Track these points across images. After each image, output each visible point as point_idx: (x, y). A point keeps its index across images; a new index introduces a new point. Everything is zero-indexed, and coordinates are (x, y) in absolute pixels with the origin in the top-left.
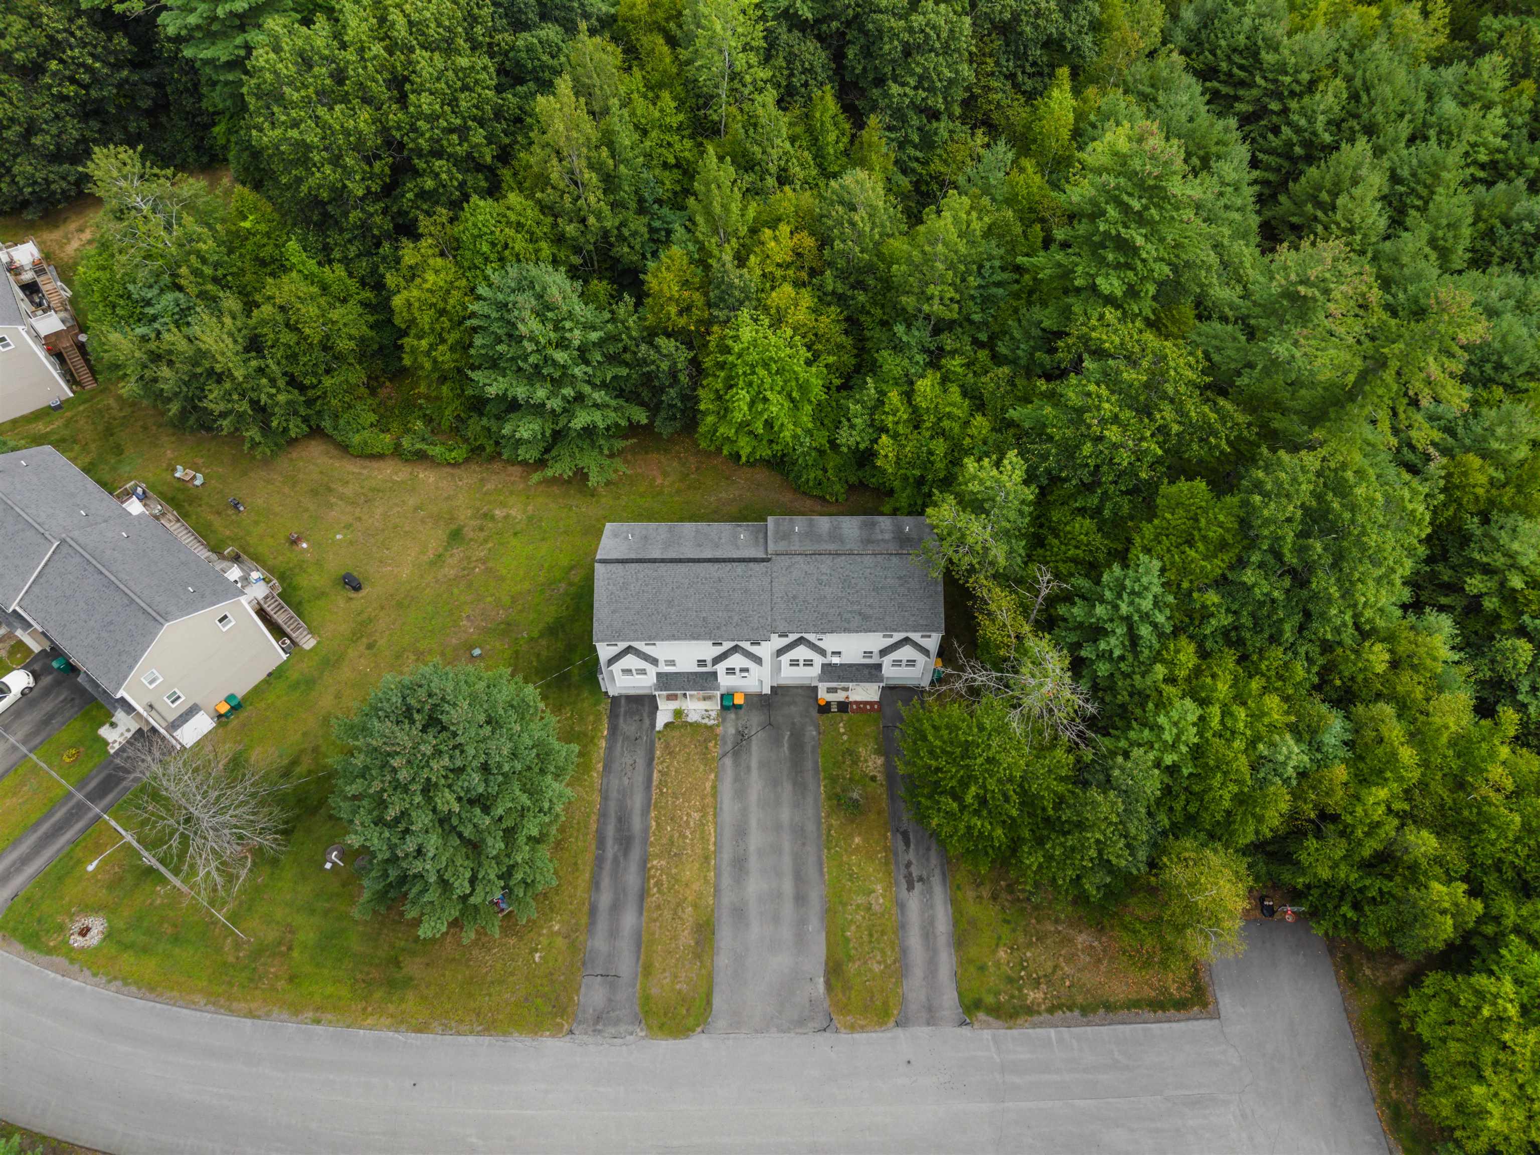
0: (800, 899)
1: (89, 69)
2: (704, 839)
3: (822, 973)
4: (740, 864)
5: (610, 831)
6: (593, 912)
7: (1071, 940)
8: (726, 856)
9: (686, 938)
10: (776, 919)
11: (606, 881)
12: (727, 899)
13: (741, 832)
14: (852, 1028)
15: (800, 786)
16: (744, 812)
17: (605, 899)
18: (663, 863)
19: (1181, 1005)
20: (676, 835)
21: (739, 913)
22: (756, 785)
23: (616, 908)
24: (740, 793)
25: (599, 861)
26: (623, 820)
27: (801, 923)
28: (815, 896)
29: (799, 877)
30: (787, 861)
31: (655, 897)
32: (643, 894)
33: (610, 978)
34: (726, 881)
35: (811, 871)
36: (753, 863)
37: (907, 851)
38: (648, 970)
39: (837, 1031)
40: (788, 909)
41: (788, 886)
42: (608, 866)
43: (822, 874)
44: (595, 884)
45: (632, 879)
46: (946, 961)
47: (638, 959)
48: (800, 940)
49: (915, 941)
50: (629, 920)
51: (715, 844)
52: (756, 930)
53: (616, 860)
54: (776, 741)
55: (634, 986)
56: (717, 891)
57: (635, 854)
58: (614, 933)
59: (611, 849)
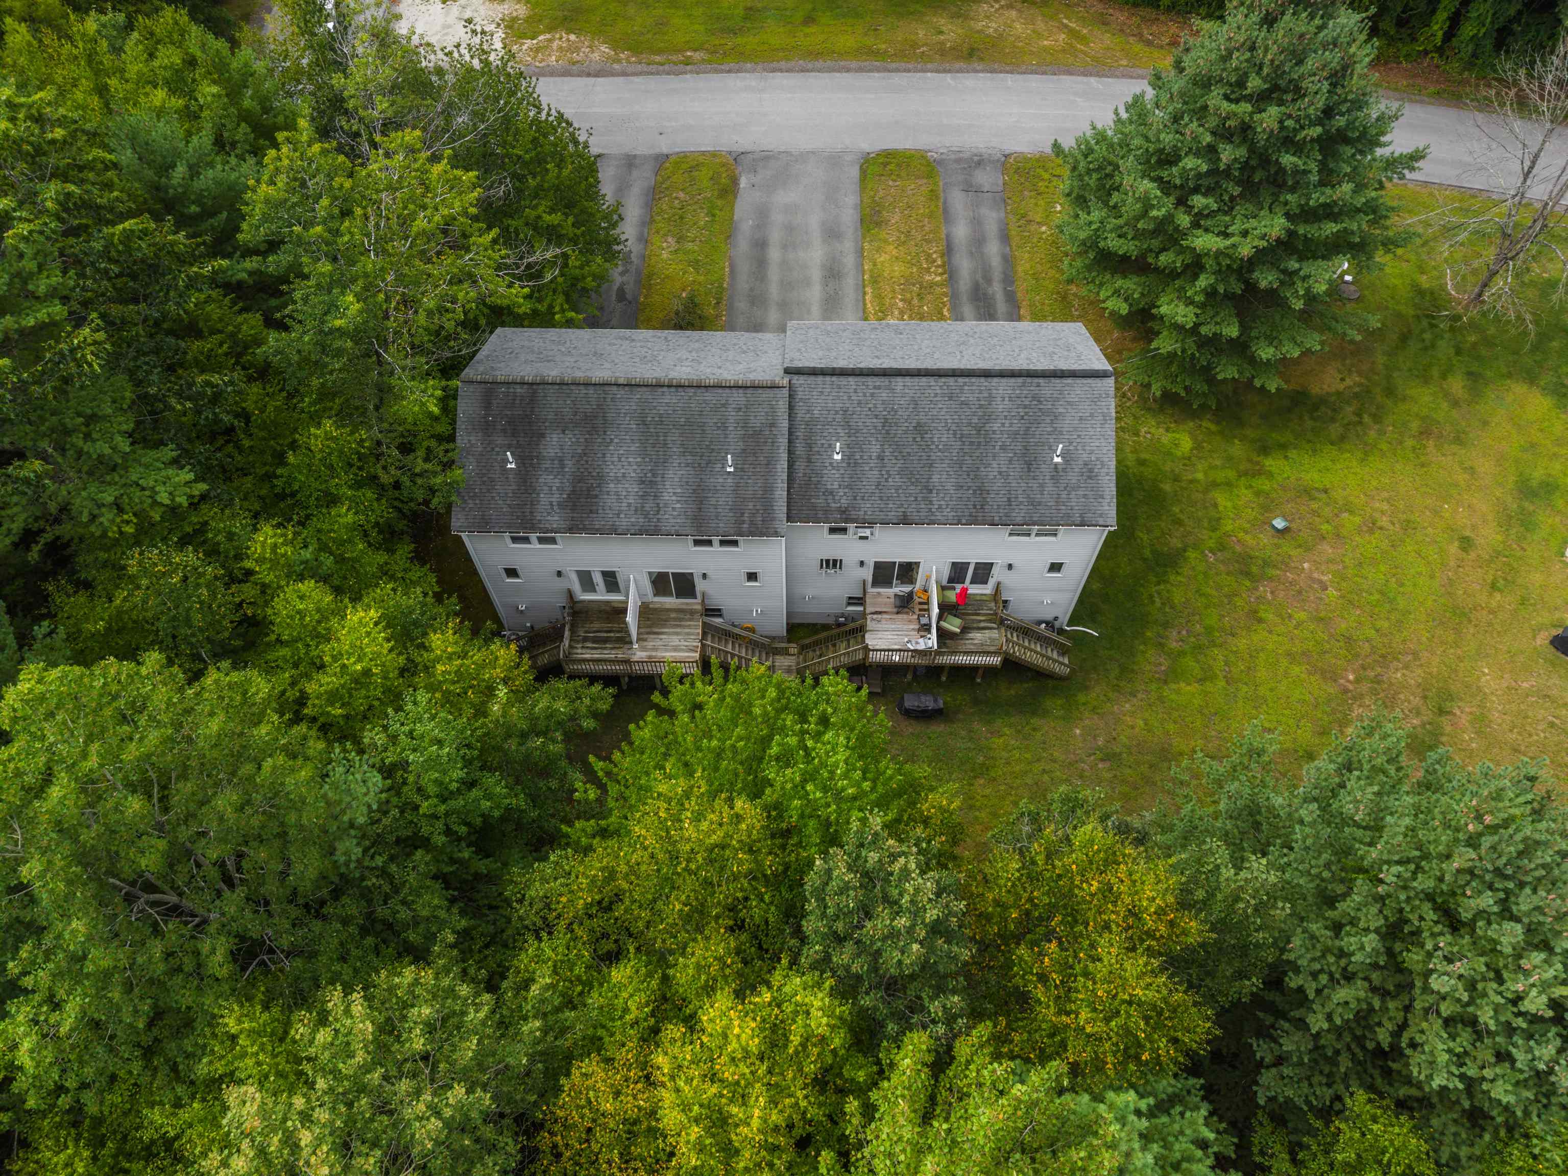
0: (760, 245)
2: (879, 297)
3: (741, 192)
4: (833, 273)
6: (1005, 238)
8: (850, 283)
9: (893, 217)
10: (790, 229)
11: (996, 262)
12: (848, 246)
14: (711, 154)
17: (993, 249)
18: (927, 278)
20: (915, 301)
21: (832, 233)
23: (978, 241)
25: (1008, 281)
27: (761, 226)
28: (743, 245)
29: (760, 263)
30: (774, 274)
31: (934, 250)
32: (948, 252)
33: (973, 190)
34: (849, 261)
35: (744, 268)
36: (816, 275)
37: (623, 284)
38: (933, 195)
39: (730, 153)
40: (775, 236)
41: (774, 254)
42: (997, 275)
43: (732, 266)
44: (1008, 261)
45: (965, 265)
47: (945, 202)
48: (763, 214)
50: (961, 231)
51: (865, 293)
52: (815, 222)
53: (989, 281)
55: (945, 184)
56: (860, 252)
57: (964, 286)
58: (976, 223)
59: (996, 290)
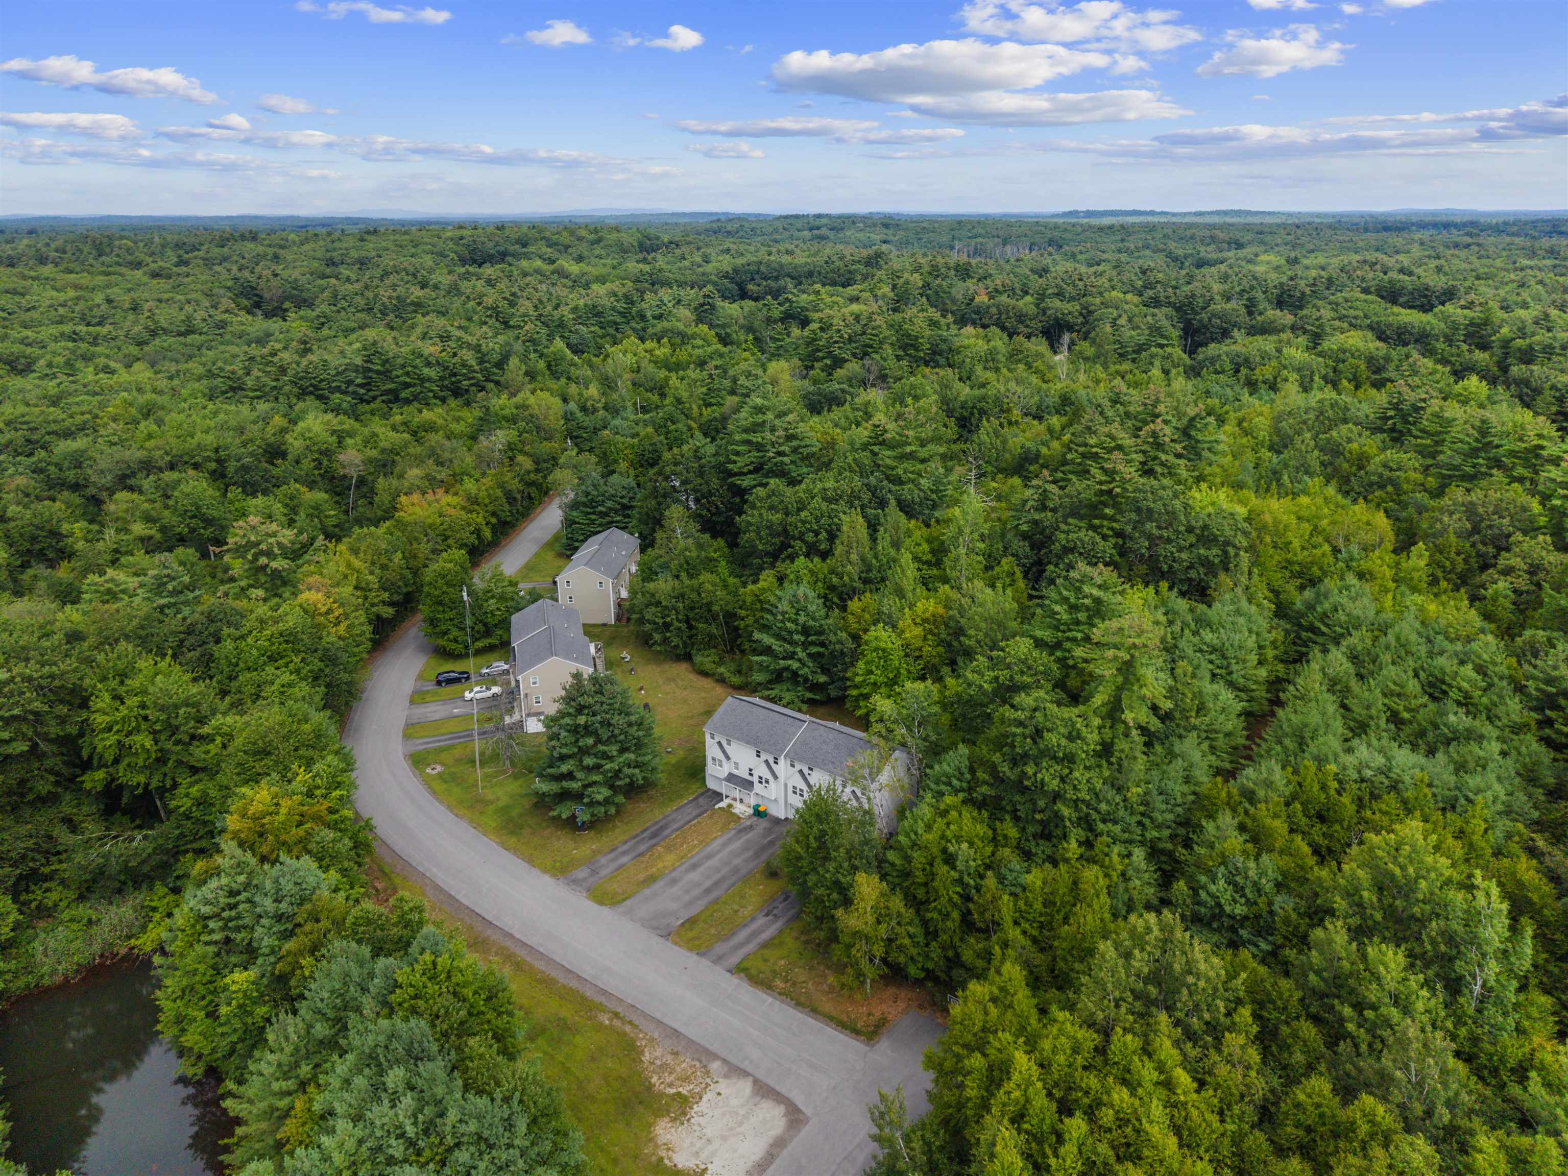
0: (707, 891)
1: (717, 507)
2: (689, 851)
3: (685, 919)
4: (694, 866)
5: (653, 829)
6: (613, 849)
7: (825, 977)
8: (693, 861)
9: (641, 877)
10: (688, 892)
11: (631, 843)
12: (674, 874)
13: (709, 857)
14: (675, 943)
15: (757, 855)
16: (719, 852)
17: (623, 848)
18: (662, 849)
19: (856, 1032)
20: (679, 844)
21: (674, 881)
22: (737, 845)
23: (624, 853)
24: (724, 845)
25: (637, 836)
26: (662, 828)
27: (698, 898)
28: (715, 894)
29: (716, 884)
30: (718, 876)
31: (644, 858)
32: (642, 854)
33: (594, 872)
34: (682, 869)
35: (725, 885)
36: (702, 869)
37: (781, 903)
38: (612, 878)
39: (667, 940)
40: (697, 892)
41: (707, 884)
42: (638, 839)
43: (728, 888)
44: (625, 842)
45: (642, 848)
46: (751, 947)
47: (613, 872)
48: (689, 904)
49: (743, 934)
50: (625, 859)
51: (693, 855)
52: (674, 890)
53: (644, 839)
54: (765, 836)
55: (600, 879)
56: (674, 870)
57: (654, 841)
58: (613, 860)
59: (647, 834)
